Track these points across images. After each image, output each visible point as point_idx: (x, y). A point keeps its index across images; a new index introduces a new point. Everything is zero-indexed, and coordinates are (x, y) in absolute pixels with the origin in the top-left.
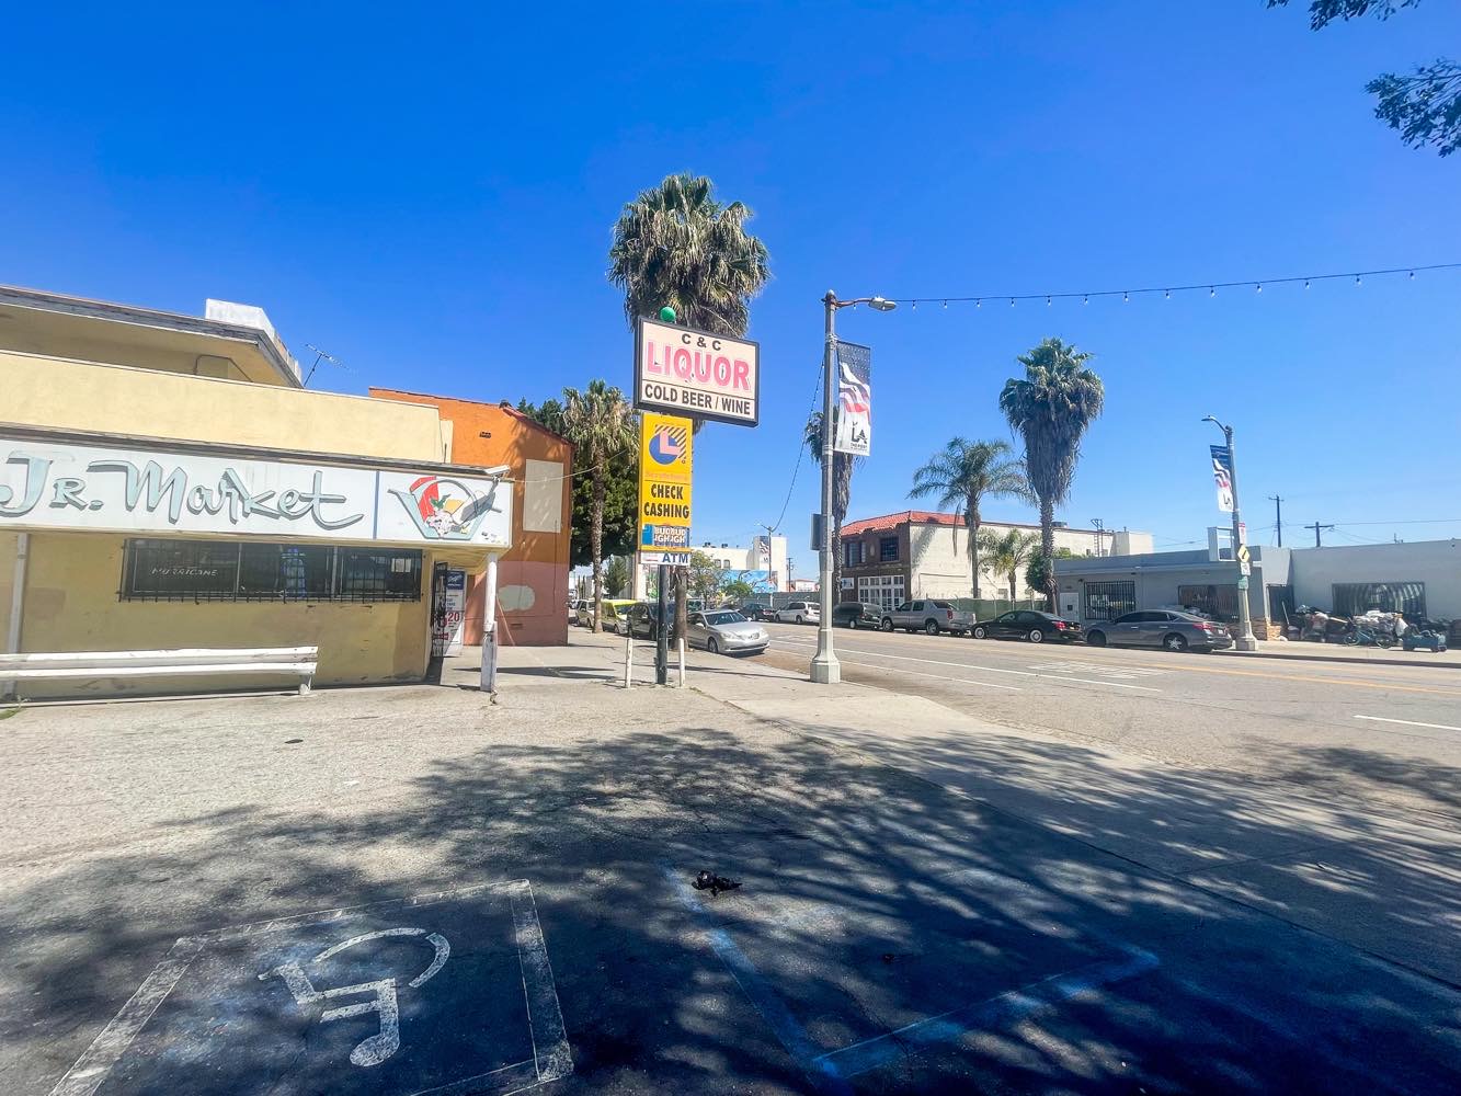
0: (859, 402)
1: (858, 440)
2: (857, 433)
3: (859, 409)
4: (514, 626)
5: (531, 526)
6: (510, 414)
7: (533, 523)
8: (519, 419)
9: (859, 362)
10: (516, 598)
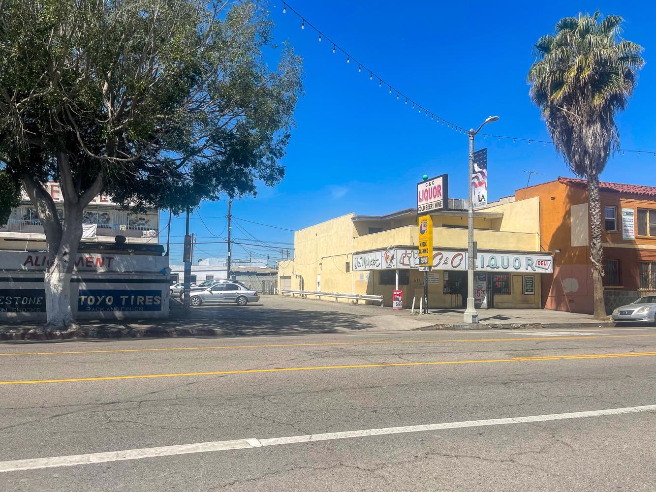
0: (481, 180)
1: (481, 201)
2: (481, 197)
3: (481, 184)
4: (570, 301)
5: (575, 243)
6: (562, 183)
7: (576, 242)
8: (567, 184)
9: (481, 159)
10: (570, 285)
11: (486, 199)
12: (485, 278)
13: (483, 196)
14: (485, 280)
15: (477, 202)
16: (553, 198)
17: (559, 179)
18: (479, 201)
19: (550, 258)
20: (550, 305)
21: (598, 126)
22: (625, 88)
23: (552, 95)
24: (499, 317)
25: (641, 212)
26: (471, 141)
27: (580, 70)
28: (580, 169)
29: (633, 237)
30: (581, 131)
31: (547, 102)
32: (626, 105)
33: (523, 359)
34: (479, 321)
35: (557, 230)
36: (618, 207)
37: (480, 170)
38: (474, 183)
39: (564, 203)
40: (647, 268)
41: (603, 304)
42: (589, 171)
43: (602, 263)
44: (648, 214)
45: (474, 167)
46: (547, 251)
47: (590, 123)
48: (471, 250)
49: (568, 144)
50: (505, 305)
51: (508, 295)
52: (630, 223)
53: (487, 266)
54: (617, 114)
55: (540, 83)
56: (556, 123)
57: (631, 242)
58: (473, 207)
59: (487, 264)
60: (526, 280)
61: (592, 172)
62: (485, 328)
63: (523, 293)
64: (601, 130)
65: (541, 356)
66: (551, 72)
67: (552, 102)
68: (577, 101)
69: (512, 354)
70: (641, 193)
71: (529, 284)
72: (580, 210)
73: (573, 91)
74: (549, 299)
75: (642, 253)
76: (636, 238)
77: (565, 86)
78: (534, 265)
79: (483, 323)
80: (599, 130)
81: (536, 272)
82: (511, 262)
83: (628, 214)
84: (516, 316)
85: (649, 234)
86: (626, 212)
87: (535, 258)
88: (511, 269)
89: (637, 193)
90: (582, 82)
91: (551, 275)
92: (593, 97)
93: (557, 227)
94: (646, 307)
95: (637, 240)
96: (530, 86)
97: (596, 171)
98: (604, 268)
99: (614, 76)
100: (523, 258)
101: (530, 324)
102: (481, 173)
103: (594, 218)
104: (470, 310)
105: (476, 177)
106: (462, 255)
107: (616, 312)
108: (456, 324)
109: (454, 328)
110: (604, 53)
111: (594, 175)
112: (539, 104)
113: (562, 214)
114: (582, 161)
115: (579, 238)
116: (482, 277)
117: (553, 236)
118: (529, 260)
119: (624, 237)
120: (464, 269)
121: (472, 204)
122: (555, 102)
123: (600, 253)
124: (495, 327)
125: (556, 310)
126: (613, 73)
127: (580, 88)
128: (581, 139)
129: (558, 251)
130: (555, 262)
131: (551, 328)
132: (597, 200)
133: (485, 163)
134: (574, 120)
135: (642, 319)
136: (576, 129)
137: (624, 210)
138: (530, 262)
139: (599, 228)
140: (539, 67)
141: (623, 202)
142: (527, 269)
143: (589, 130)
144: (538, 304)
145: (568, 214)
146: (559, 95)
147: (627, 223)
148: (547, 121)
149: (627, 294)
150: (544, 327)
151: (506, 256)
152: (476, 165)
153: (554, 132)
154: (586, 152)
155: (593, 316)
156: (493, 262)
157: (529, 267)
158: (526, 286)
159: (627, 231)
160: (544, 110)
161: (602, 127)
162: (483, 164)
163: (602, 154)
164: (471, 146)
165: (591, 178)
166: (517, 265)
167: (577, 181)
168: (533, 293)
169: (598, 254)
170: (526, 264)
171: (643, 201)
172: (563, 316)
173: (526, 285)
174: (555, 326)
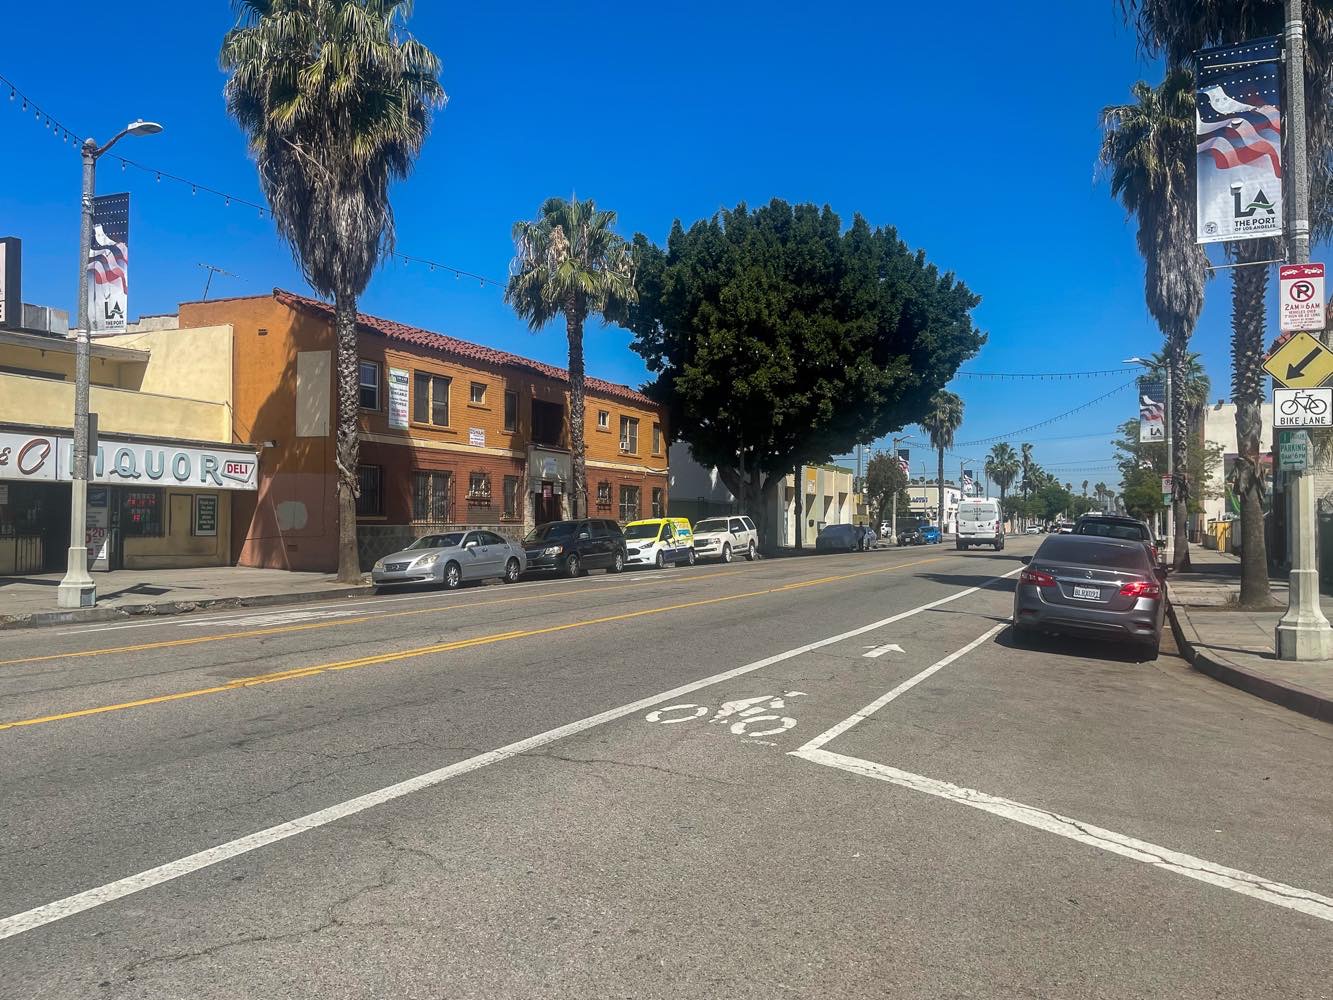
0: (112, 267)
1: (112, 317)
2: (111, 308)
3: (111, 276)
4: (291, 548)
5: (304, 430)
6: (283, 303)
7: (306, 427)
8: (291, 306)
9: (115, 217)
10: (291, 515)
11: (125, 315)
12: (104, 499)
13: (117, 307)
14: (104, 505)
15: (101, 318)
16: (263, 333)
17: (276, 293)
18: (107, 317)
19: (252, 457)
20: (249, 558)
21: (359, 198)
22: (411, 137)
23: (271, 110)
24: (142, 589)
25: (421, 378)
26: (89, 169)
27: (331, 74)
28: (323, 279)
29: (406, 425)
30: (328, 203)
31: (262, 122)
32: (409, 170)
33: (251, 682)
34: (97, 599)
35: (268, 400)
36: (382, 365)
37: (109, 242)
38: (93, 272)
39: (285, 344)
40: (427, 482)
41: (355, 553)
42: (340, 287)
43: (358, 471)
44: (431, 383)
45: (94, 232)
46: (247, 442)
47: (346, 189)
48: (81, 433)
49: (302, 221)
50: (153, 561)
51: (157, 538)
52: (403, 398)
53: (112, 473)
54: (393, 182)
55: (246, 75)
56: (280, 173)
57: (402, 433)
58: (89, 329)
59: (113, 468)
60: (200, 506)
61: (345, 290)
62: (113, 616)
63: (192, 532)
64: (365, 209)
65: (285, 670)
66: (272, 59)
67: (272, 124)
68: (323, 138)
69: (223, 674)
70: (421, 344)
71: (207, 513)
72: (316, 364)
73: (316, 114)
74: (247, 545)
75: (419, 455)
76: (411, 427)
77: (299, 99)
78: (219, 472)
79: (108, 606)
80: (361, 208)
81: (224, 486)
82: (169, 465)
83: (400, 380)
84: (183, 583)
85: (431, 421)
86: (396, 376)
87: (222, 457)
88: (168, 481)
89: (416, 342)
90: (333, 101)
91: (254, 494)
92: (353, 137)
93: (268, 394)
94: (431, 555)
95: (412, 432)
96: (226, 76)
97: (353, 289)
98: (359, 482)
99: (392, 105)
100: (196, 457)
101: (217, 601)
102: (113, 249)
103: (347, 382)
104: (76, 577)
105: (100, 258)
106: (46, 442)
107: (379, 566)
108: (36, 613)
109: (33, 623)
110: (379, 53)
111: (349, 297)
112: (244, 122)
113: (281, 367)
114: (328, 264)
115: (311, 421)
116: (99, 496)
117: (261, 412)
118: (208, 461)
119: (391, 422)
120: (51, 478)
121: (88, 322)
122: (279, 128)
123: (354, 452)
124: (137, 612)
125: (262, 567)
126: (391, 99)
127: (329, 112)
128: (328, 218)
129: (269, 445)
130: (263, 468)
131: (260, 605)
132: (352, 347)
133: (124, 227)
134: (316, 176)
135: (424, 578)
136: (320, 195)
137: (393, 372)
138: (212, 465)
139: (353, 403)
140: (246, 41)
141: (391, 355)
142: (203, 481)
143: (343, 202)
144: (224, 555)
145: (292, 368)
146: (288, 114)
147: (397, 397)
148: (261, 162)
149: (392, 532)
150: (246, 604)
151: (156, 450)
152: (99, 229)
153: (274, 192)
154: (336, 247)
155: (335, 576)
156: (126, 462)
157: (209, 478)
158: (200, 518)
159: (396, 413)
160: (255, 139)
161: (367, 202)
162: (118, 231)
163: (365, 256)
164: (88, 178)
165: (343, 302)
166: (182, 471)
167: (311, 303)
168: (213, 533)
169: (350, 454)
170: (202, 472)
171: (424, 359)
172: (279, 579)
173: (201, 516)
174: (267, 600)
